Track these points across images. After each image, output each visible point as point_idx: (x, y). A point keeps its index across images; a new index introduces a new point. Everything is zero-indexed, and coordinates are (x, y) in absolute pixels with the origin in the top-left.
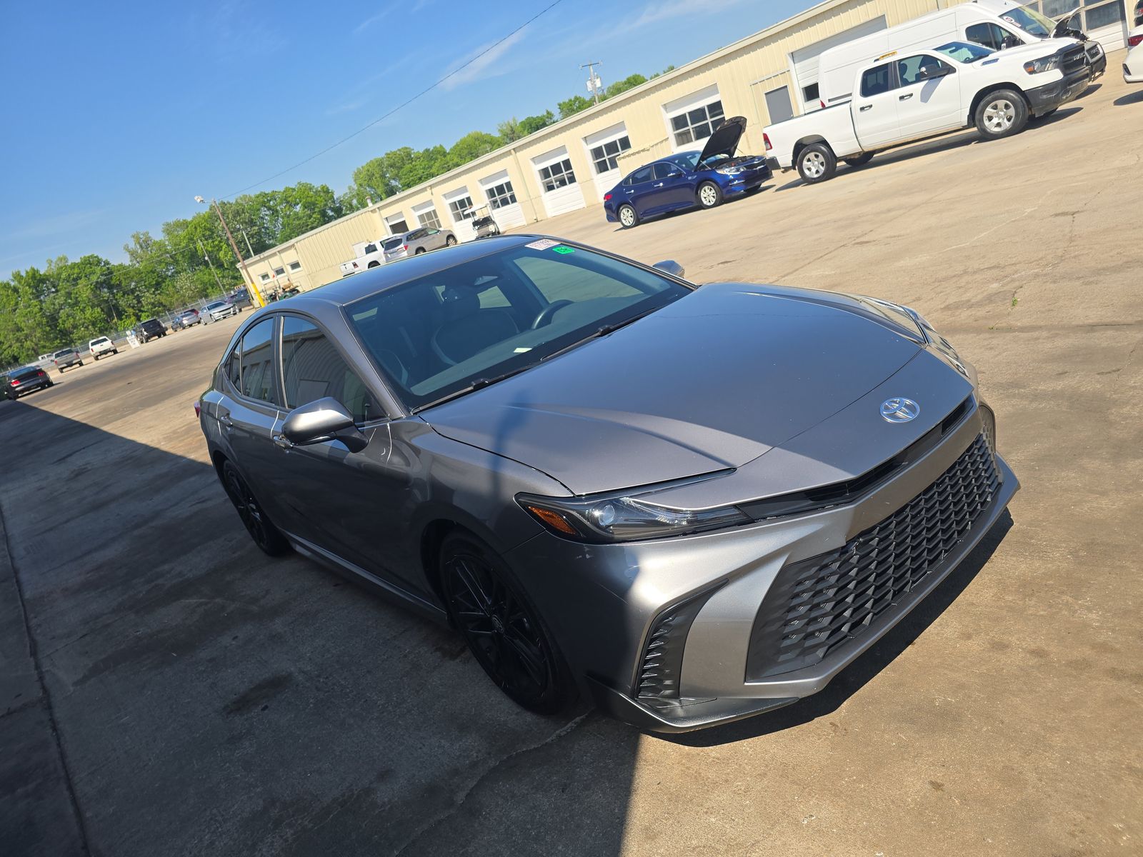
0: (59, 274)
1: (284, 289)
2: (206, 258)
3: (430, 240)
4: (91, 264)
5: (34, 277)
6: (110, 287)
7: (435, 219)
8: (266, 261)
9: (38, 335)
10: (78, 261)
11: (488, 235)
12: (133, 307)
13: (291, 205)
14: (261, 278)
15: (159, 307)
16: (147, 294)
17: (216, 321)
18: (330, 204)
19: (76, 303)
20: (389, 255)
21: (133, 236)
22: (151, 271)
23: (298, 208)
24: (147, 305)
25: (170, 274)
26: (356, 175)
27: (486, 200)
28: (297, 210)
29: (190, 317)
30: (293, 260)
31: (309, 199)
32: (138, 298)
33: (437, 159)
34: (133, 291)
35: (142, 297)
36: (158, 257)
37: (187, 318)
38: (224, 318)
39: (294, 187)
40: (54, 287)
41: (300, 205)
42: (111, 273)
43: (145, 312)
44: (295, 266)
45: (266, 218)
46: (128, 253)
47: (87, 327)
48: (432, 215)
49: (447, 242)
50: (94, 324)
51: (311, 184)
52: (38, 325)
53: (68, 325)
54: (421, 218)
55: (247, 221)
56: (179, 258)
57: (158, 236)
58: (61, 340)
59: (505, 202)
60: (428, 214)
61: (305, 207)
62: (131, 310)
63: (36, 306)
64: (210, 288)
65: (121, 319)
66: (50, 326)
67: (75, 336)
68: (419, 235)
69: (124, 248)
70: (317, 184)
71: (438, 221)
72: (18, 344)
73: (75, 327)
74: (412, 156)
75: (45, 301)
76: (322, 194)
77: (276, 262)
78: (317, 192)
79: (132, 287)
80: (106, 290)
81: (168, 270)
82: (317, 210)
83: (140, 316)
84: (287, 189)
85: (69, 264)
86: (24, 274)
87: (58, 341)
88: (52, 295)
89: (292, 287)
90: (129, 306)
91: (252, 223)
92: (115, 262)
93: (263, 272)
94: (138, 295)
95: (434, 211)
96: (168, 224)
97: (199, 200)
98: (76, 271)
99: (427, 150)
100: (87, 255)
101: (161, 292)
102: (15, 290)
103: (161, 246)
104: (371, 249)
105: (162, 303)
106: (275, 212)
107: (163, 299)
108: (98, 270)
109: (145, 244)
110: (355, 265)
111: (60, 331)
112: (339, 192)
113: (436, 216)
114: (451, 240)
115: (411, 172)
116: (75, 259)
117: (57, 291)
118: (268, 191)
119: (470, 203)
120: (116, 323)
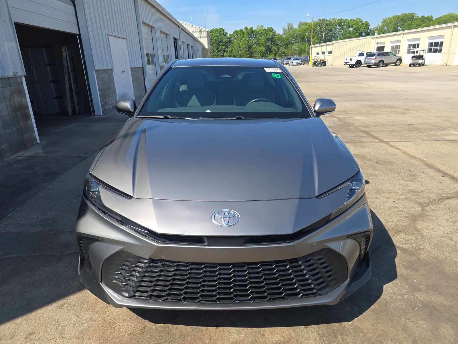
0: (259, 31)
1: (320, 61)
2: (306, 40)
3: (389, 58)
4: (270, 31)
5: (251, 30)
6: (272, 41)
7: (398, 50)
8: (321, 47)
9: (244, 51)
10: (266, 28)
11: (417, 64)
12: (275, 51)
13: (350, 27)
14: (316, 53)
15: (283, 54)
16: (282, 48)
17: (293, 65)
18: (366, 31)
19: (259, 44)
20: (366, 60)
21: (288, 24)
22: (287, 39)
23: (352, 29)
24: (280, 51)
25: (293, 42)
26: (384, 20)
27: (426, 47)
28: (351, 30)
29: (287, 61)
30: (330, 50)
31: (358, 26)
32: (278, 48)
33: (425, 22)
34: (278, 45)
35: (280, 48)
36: (292, 34)
37: (286, 61)
38: (297, 65)
39: (355, 19)
40: (255, 36)
41: (353, 28)
42: (274, 36)
43: (278, 54)
44: (330, 52)
45: (337, 30)
46: (283, 30)
47: (258, 54)
48: (397, 47)
49: (397, 61)
50: (261, 53)
51: (362, 20)
52: (245, 47)
53: (254, 51)
54: (392, 47)
55: (329, 29)
56: (298, 37)
57: (296, 26)
58: (249, 55)
59: (435, 51)
60: (396, 47)
61: (354, 29)
62: (274, 52)
63: (247, 40)
64: (303, 52)
65: (270, 54)
66: (248, 49)
67: (254, 55)
68: (385, 55)
69: (283, 28)
70: (364, 21)
71: (399, 51)
72: (237, 52)
73: (255, 52)
74: (414, 18)
75: (251, 40)
76: (364, 25)
77: (324, 49)
78: (363, 24)
79: (279, 43)
80: (270, 42)
81: (293, 40)
82: (359, 32)
83: (276, 55)
84: (352, 20)
85: (263, 28)
86: (248, 28)
87: (248, 55)
88: (254, 38)
89: (324, 61)
90: (274, 50)
91: (331, 30)
92: (277, 32)
93: (318, 52)
94: (279, 47)
95: (400, 46)
96: (301, 23)
97: (307, 16)
98: (264, 32)
99: (423, 17)
100: (270, 27)
101: (287, 48)
102: (244, 33)
103: (295, 30)
104: (361, 55)
105: (285, 53)
106: (342, 27)
107: (286, 51)
108: (271, 34)
109: (290, 28)
110: (351, 59)
111: (251, 52)
112: (371, 27)
113: (399, 49)
114: (399, 61)
115: (409, 25)
116: (266, 27)
117: (256, 37)
118: (344, 19)
119: (418, 47)
120: (267, 55)
